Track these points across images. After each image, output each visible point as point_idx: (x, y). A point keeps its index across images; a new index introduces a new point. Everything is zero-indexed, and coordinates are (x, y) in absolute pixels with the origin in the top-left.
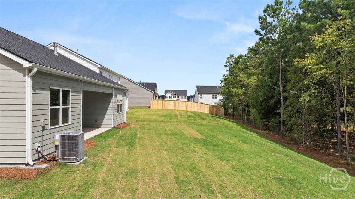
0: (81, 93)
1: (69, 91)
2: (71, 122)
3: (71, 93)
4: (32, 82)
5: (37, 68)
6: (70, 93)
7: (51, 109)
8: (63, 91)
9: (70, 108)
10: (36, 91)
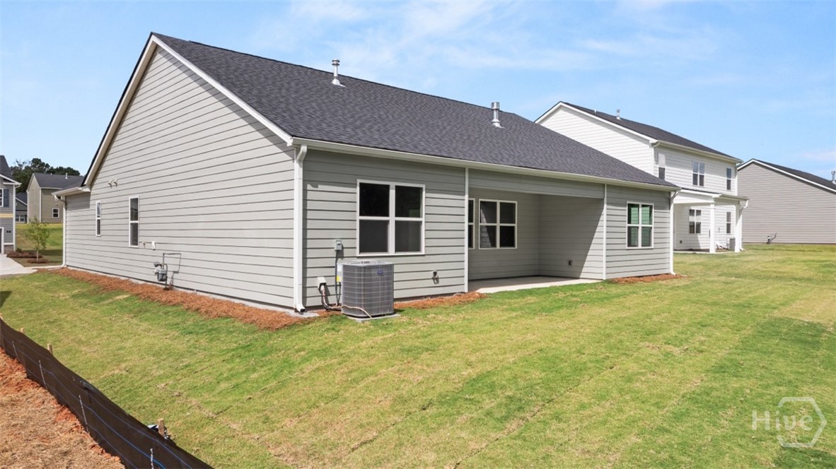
0: (464, 195)
1: (419, 190)
2: (425, 251)
3: (426, 192)
4: (303, 170)
5: (308, 146)
6: (424, 193)
7: (361, 221)
8: (398, 189)
9: (423, 223)
10: (319, 186)
